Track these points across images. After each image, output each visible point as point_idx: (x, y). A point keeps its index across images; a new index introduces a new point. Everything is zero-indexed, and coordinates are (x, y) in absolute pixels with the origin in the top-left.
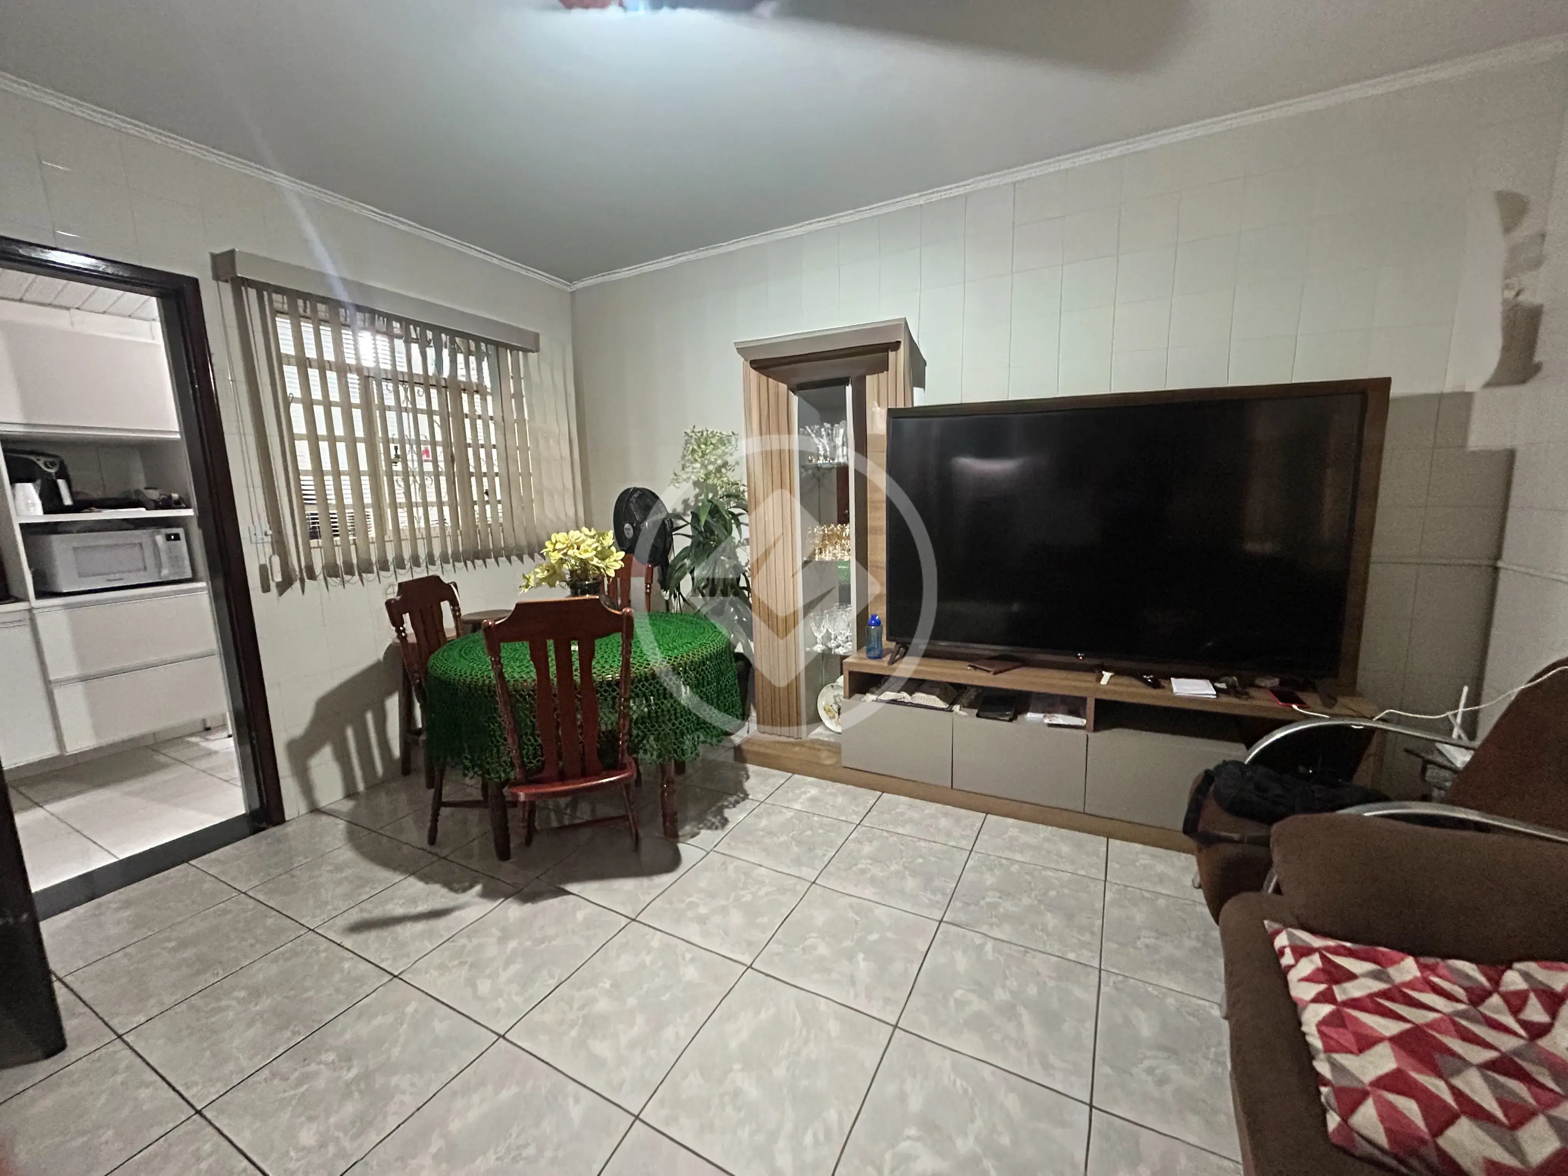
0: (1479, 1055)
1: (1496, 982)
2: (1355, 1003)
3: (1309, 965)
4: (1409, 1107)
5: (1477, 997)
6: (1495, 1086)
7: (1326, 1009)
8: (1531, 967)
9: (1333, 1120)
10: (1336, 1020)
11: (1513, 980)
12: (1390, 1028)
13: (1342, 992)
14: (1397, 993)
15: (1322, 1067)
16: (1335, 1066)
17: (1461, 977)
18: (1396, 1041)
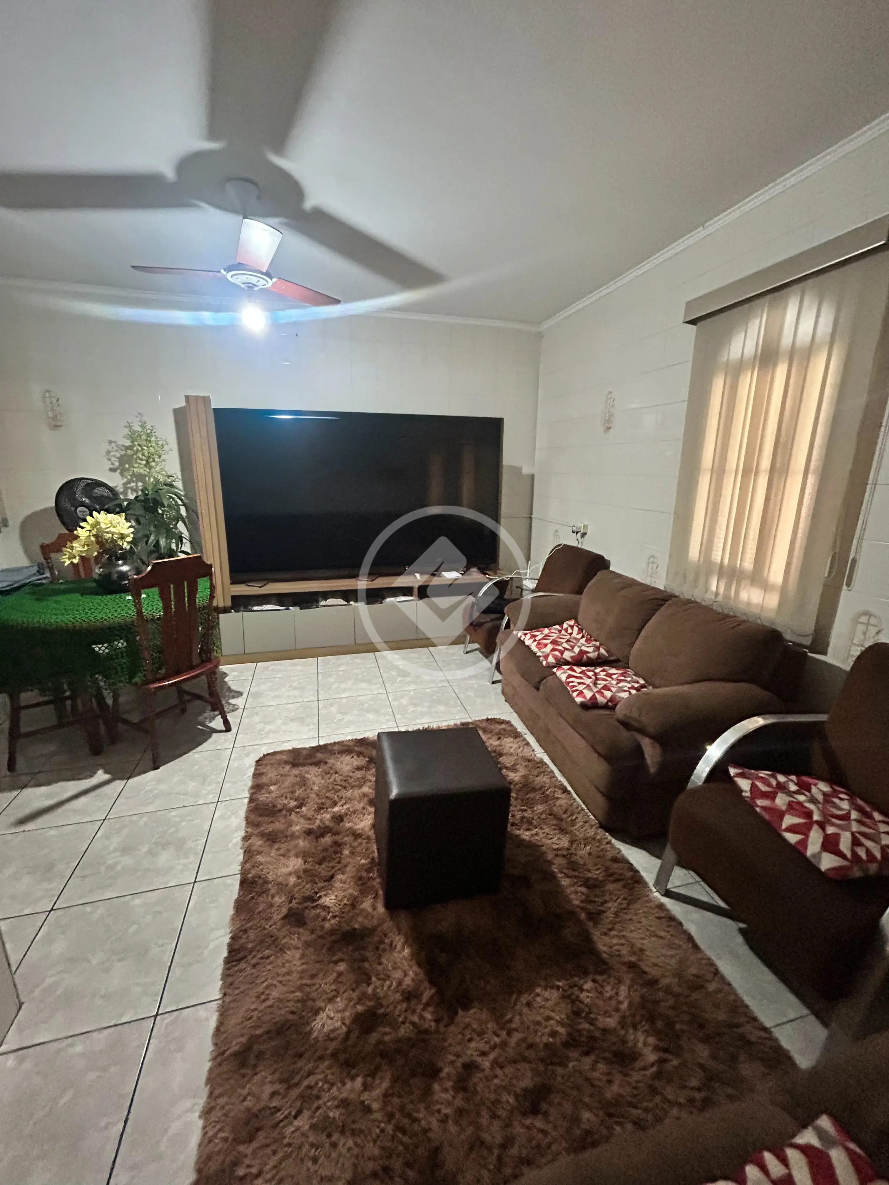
0: (564, 641)
1: (562, 627)
2: (540, 640)
3: (528, 636)
4: (557, 653)
5: (560, 631)
6: (569, 645)
7: (536, 643)
8: (567, 622)
9: (544, 663)
10: (539, 644)
11: (565, 626)
12: (548, 641)
13: (537, 638)
14: (546, 636)
15: (539, 654)
16: (542, 652)
17: (556, 629)
18: (551, 643)
